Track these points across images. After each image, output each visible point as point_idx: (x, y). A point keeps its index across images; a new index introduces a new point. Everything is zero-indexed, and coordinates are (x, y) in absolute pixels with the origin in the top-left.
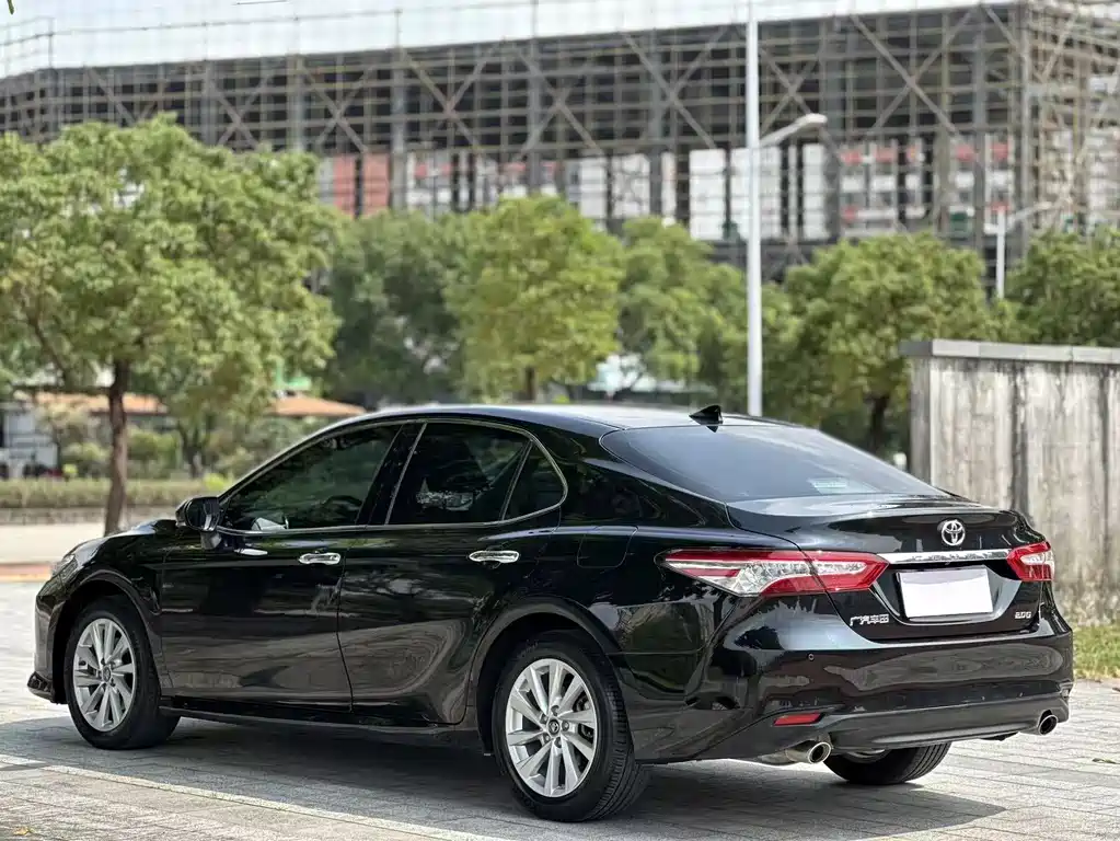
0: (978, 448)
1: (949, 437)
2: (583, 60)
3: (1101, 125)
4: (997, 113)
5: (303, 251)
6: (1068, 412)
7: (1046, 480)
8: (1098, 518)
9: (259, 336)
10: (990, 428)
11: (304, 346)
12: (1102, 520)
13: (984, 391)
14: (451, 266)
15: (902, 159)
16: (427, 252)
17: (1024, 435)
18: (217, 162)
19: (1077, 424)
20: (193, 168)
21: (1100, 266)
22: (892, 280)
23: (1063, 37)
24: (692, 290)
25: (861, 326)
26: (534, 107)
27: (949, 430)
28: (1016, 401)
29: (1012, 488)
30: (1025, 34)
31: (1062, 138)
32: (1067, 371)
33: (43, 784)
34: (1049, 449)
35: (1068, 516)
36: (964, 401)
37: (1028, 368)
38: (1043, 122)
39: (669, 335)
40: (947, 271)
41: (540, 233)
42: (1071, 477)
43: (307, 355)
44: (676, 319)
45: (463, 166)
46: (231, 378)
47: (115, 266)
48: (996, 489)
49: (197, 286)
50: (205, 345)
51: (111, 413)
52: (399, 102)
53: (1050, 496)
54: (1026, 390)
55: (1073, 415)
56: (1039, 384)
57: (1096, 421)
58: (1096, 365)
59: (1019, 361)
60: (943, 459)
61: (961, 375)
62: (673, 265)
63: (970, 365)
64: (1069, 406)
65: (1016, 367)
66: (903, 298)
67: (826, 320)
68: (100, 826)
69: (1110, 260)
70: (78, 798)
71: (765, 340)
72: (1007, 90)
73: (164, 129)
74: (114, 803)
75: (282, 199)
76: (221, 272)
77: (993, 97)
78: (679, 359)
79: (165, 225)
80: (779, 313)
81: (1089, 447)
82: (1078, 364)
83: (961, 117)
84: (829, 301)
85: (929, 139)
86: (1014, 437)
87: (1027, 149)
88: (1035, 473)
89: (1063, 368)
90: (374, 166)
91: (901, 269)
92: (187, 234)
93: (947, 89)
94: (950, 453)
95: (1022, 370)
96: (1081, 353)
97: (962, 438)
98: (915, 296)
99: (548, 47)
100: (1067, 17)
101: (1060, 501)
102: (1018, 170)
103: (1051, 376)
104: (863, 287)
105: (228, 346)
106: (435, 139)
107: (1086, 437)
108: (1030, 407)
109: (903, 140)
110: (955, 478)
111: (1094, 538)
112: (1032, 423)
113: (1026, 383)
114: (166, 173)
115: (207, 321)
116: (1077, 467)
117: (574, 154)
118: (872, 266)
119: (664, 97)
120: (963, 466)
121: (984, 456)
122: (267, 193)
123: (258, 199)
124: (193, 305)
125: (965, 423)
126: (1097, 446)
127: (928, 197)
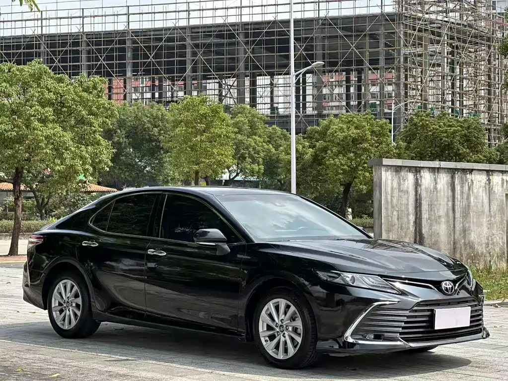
0: (401, 204)
1: (389, 200)
2: (211, 36)
3: (434, 66)
4: (390, 60)
5: (101, 120)
6: (438, 189)
7: (429, 218)
8: (450, 234)
9: (81, 158)
10: (406, 196)
11: (100, 162)
12: (453, 236)
13: (404, 181)
14: (156, 127)
15: (348, 80)
16: (145, 120)
17: (421, 199)
18: (61, 81)
19: (442, 194)
20: (50, 83)
21: (440, 127)
22: (353, 132)
23: (418, 27)
24: (260, 136)
25: (340, 152)
26: (189, 57)
27: (389, 197)
28: (417, 185)
29: (415, 222)
30: (402, 26)
31: (417, 72)
32: (438, 172)
33: (20, 350)
34: (431, 205)
35: (438, 234)
36: (395, 185)
37: (422, 171)
38: (409, 65)
39: (251, 157)
40: (376, 129)
41: (201, 112)
42: (440, 217)
43: (101, 166)
44: (254, 149)
45: (157, 83)
46: (68, 175)
47: (18, 126)
48: (408, 223)
49: (54, 135)
50: (58, 161)
51: (14, 191)
52: (129, 54)
53: (431, 225)
54: (421, 181)
55: (441, 189)
56: (427, 178)
57: (450, 193)
58: (450, 169)
59: (418, 167)
60: (387, 209)
61: (394, 173)
62: (252, 125)
63: (398, 169)
64: (439, 187)
65: (417, 170)
66: (357, 140)
67: (325, 150)
68: (52, 367)
69: (444, 124)
70: (37, 356)
71: (297, 158)
72: (393, 50)
73: (38, 66)
74: (54, 357)
75: (91, 97)
76: (64, 129)
77: (387, 53)
78: (255, 167)
79: (39, 108)
80: (304, 147)
81: (447, 204)
82: (443, 168)
83: (374, 62)
84: (325, 141)
85: (360, 72)
86: (416, 200)
87: (403, 76)
88: (425, 216)
89: (436, 171)
90: (117, 82)
91: (356, 128)
92: (49, 111)
93: (368, 50)
94: (390, 207)
95: (420, 171)
96: (444, 164)
97: (395, 201)
98: (363, 139)
99: (194, 30)
100: (419, 19)
101: (435, 227)
102: (398, 85)
103: (432, 174)
104: (340, 135)
105: (68, 162)
106: (144, 71)
107: (446, 200)
108: (423, 187)
109: (348, 72)
110: (392, 217)
111: (449, 243)
112: (424, 194)
113: (421, 177)
114: (39, 85)
115: (59, 150)
116: (442, 212)
117: (205, 78)
118: (345, 126)
119: (246, 53)
120: (395, 213)
121: (403, 208)
122: (85, 94)
123: (80, 97)
124: (53, 144)
125: (396, 193)
126: (450, 204)
127: (359, 97)
